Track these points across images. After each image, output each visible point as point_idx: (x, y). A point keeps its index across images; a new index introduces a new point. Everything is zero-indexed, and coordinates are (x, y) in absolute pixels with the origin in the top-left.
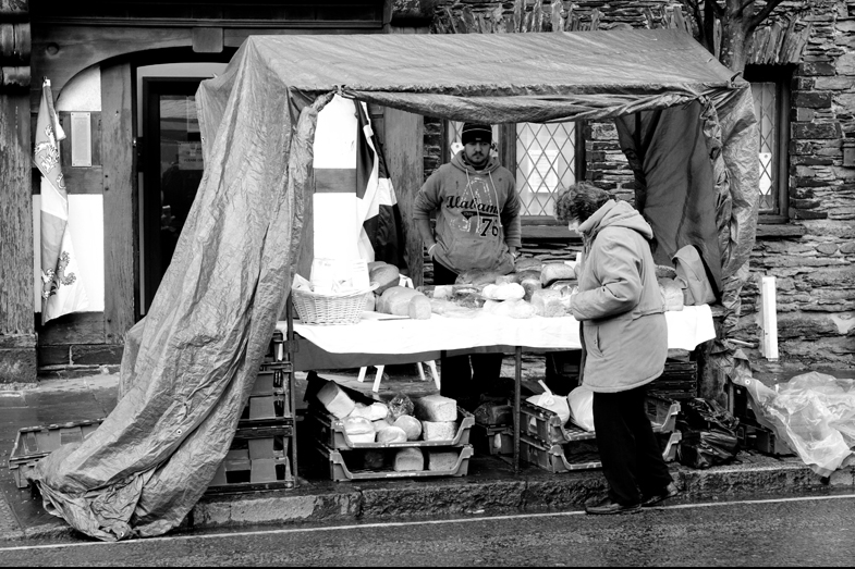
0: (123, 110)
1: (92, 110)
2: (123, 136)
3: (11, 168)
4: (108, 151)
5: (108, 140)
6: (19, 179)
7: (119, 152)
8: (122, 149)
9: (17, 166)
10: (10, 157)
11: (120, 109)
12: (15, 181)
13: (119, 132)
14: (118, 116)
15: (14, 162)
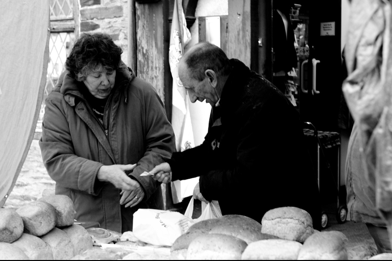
0: (244, 13)
1: (221, 14)
2: (244, 36)
3: (150, 68)
4: (233, 51)
5: (233, 41)
6: (156, 77)
7: (241, 51)
8: (243, 48)
9: (154, 66)
10: (150, 58)
11: (240, 12)
12: (153, 78)
13: (241, 33)
14: (240, 18)
15: (152, 62)
